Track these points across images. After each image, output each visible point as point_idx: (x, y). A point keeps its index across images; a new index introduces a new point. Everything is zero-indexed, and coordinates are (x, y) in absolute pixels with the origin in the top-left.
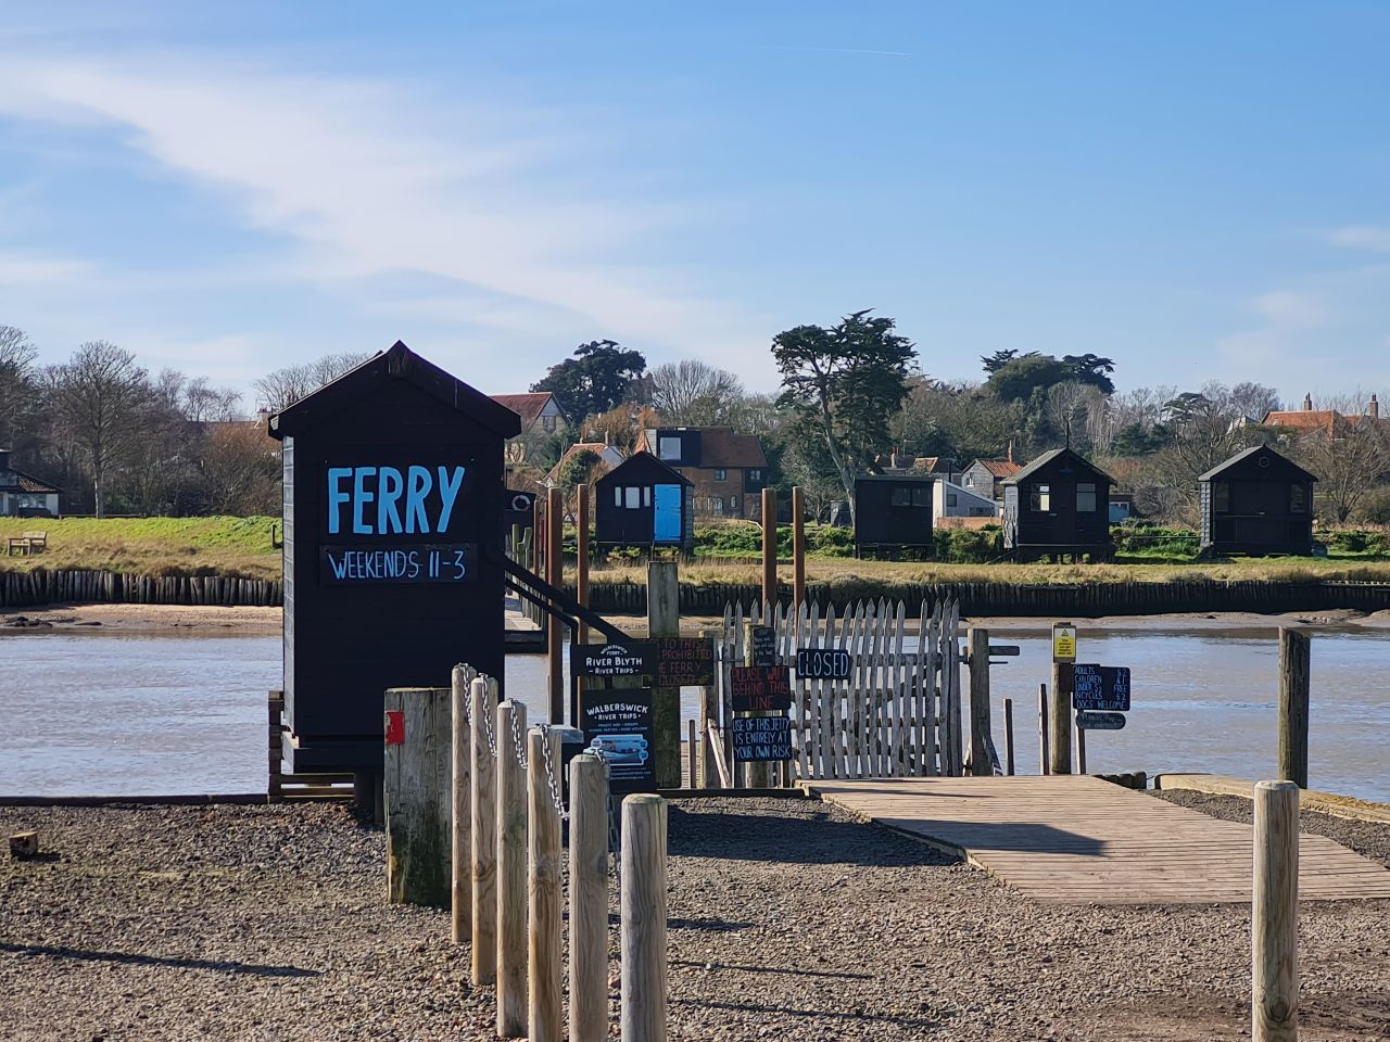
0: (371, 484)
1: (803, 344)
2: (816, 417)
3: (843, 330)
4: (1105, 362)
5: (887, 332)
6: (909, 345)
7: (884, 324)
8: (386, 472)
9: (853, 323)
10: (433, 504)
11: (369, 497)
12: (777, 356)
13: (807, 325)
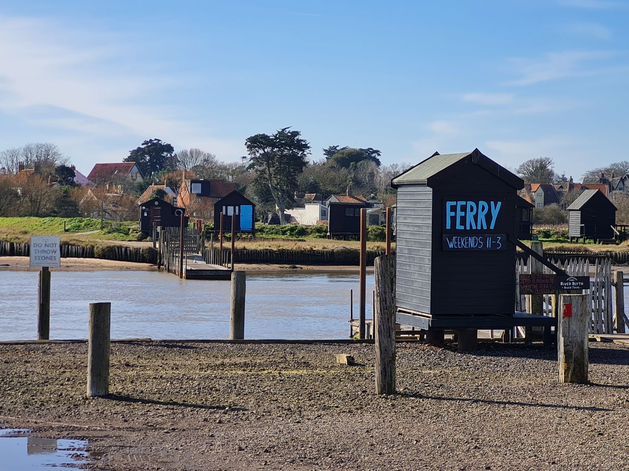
0: (464, 208)
1: (259, 142)
2: (265, 175)
3: (278, 136)
4: (377, 152)
5: (297, 137)
6: (307, 143)
7: (296, 134)
8: (470, 203)
9: (282, 133)
10: (488, 217)
11: (463, 214)
12: (248, 148)
13: (261, 134)
